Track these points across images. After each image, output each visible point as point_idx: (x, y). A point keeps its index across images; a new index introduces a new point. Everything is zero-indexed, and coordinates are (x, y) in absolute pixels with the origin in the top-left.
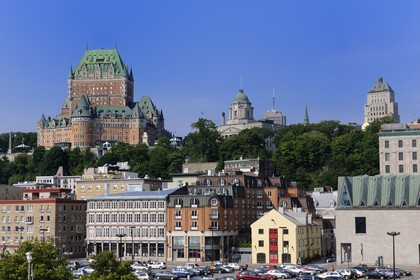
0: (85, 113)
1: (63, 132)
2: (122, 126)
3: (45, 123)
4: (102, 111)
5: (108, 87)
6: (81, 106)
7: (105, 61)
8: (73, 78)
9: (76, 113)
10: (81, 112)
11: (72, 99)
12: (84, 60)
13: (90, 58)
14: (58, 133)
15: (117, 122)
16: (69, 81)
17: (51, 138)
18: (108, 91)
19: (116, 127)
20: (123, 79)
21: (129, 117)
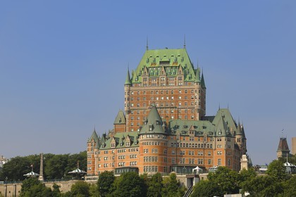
0: (157, 130)
1: (127, 153)
2: (203, 147)
3: (100, 142)
4: (177, 127)
5: (176, 96)
6: (152, 120)
7: (171, 64)
8: (131, 85)
9: (146, 129)
10: (153, 127)
11: (129, 112)
12: (144, 63)
13: (151, 60)
14: (118, 154)
15: (196, 142)
16: (126, 88)
17: (110, 161)
18: (177, 102)
19: (196, 147)
20: (196, 86)
21: (211, 135)
